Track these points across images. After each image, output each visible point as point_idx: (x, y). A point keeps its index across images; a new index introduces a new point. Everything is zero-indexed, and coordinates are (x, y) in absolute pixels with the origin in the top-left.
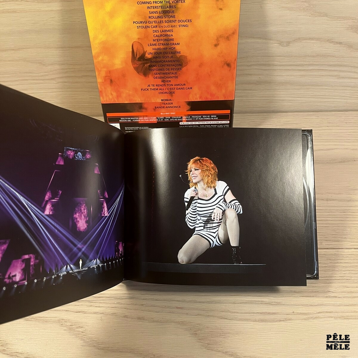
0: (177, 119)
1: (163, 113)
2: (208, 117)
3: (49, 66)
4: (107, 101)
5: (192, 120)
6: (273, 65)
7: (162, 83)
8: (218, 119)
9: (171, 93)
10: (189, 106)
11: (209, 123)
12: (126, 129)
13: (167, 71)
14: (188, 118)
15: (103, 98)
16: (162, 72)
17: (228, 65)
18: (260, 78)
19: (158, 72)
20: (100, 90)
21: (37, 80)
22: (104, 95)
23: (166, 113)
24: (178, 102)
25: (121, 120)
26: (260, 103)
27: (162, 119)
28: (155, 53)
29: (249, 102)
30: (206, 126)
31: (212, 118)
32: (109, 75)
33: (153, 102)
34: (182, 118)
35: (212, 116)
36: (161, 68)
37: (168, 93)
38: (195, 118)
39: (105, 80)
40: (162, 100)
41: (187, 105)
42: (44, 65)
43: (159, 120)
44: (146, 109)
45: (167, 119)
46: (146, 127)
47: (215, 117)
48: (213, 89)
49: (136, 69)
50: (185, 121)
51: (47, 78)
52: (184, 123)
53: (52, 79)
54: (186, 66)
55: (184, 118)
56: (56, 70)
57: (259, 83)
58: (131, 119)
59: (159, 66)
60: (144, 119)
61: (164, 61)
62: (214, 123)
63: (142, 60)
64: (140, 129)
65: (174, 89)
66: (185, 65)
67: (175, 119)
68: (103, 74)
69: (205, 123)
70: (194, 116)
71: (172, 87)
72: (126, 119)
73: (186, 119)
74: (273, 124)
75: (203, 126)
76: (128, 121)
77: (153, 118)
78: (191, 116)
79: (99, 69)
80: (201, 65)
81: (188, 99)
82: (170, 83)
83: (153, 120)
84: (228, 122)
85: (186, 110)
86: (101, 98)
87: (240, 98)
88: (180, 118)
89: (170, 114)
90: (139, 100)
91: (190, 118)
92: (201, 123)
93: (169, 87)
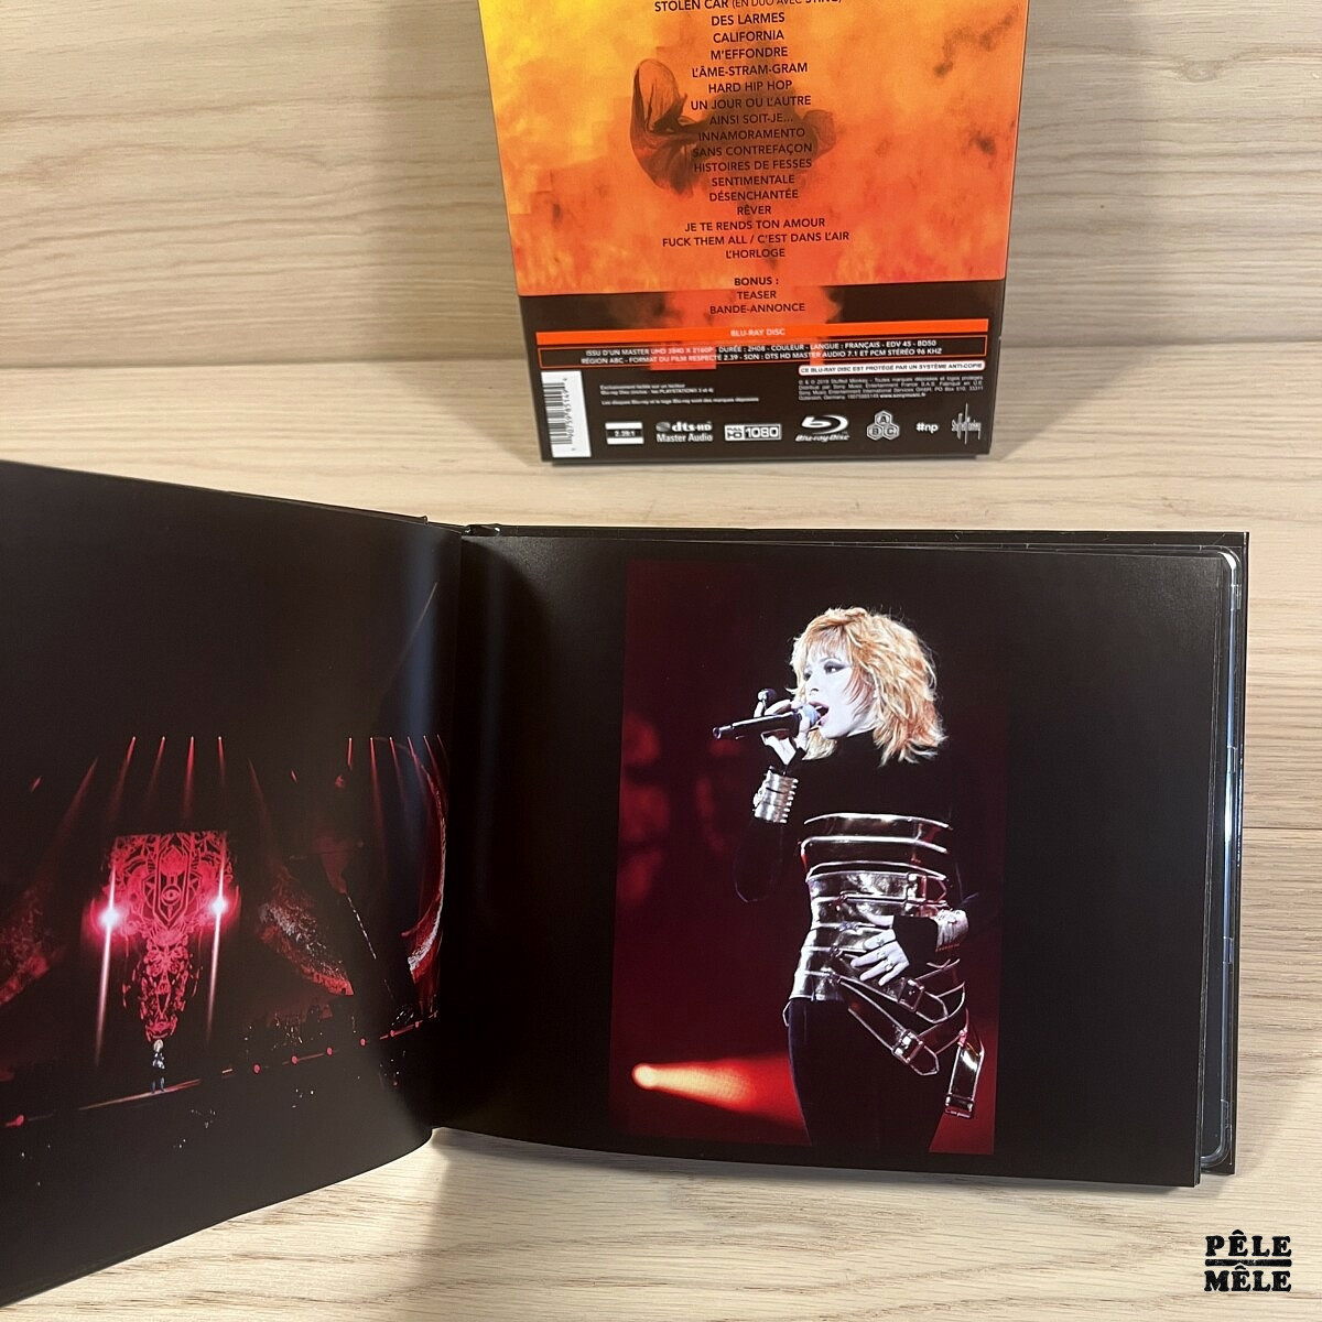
0: (791, 352)
1: (738, 329)
2: (905, 344)
3: (339, 168)
4: (538, 284)
5: (847, 356)
6: (1157, 155)
7: (741, 217)
8: (943, 352)
9: (771, 255)
10: (835, 304)
11: (908, 370)
12: (603, 393)
13: (759, 173)
14: (830, 350)
15: (526, 277)
16: (740, 174)
17: (986, 145)
18: (1102, 207)
19: (725, 174)
20: (518, 243)
21: (296, 220)
22: (530, 264)
23: (751, 332)
24: (796, 288)
25: (586, 357)
27: (733, 353)
28: (717, 104)
30: (898, 380)
31: (919, 351)
32: (549, 189)
33: (704, 288)
34: (809, 350)
35: (920, 343)
36: (737, 159)
37: (760, 254)
38: (859, 350)
39: (535, 208)
40: (737, 282)
41: (828, 301)
42: (323, 164)
43: (723, 357)
44: (678, 315)
45: (755, 352)
46: (678, 386)
47: (932, 347)
48: (926, 236)
49: (648, 164)
50: (818, 361)
51: (331, 212)
52: (817, 368)
53: (347, 217)
54: (827, 150)
55: (817, 350)
56: (361, 183)
58: (621, 355)
59: (731, 151)
60: (670, 355)
61: (750, 134)
62: (926, 370)
63: (668, 130)
64: (653, 392)
65: (782, 238)
66: (827, 146)
67: (782, 352)
68: (529, 183)
69: (895, 370)
70: (854, 342)
71: (774, 231)
73: (825, 355)
74: (1148, 385)
75: (884, 380)
76: (612, 361)
77: (703, 350)
78: (841, 340)
79: (517, 166)
80: (884, 146)
81: (834, 277)
82: (766, 216)
83: (701, 358)
84: (980, 365)
85: (826, 319)
86: (519, 274)
88: (800, 351)
89: (765, 333)
90: (655, 280)
91: (839, 350)
92: (879, 368)
93: (766, 232)
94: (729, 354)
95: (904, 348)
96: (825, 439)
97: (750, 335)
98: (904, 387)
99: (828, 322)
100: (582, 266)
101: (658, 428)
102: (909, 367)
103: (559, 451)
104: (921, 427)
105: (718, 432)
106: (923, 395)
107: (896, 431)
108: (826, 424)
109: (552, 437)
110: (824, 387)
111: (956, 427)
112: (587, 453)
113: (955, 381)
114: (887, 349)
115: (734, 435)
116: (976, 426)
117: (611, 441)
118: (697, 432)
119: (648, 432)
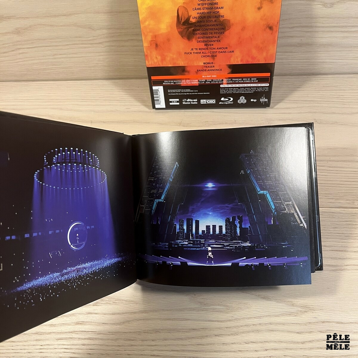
0: (218, 81)
1: (204, 75)
2: (248, 79)
3: (97, 30)
4: (152, 64)
5: (233, 82)
6: (316, 27)
7: (205, 47)
8: (258, 81)
9: (213, 57)
10: (230, 69)
11: (249, 86)
12: (169, 92)
13: (210, 35)
14: (228, 81)
15: (149, 62)
16: (205, 36)
17: (271, 28)
18: (301, 40)
19: (201, 36)
20: (146, 53)
21: (86, 44)
22: (149, 58)
23: (208, 76)
24: (220, 65)
25: (164, 82)
26: (301, 66)
27: (203, 82)
28: (199, 17)
29: (289, 64)
30: (246, 88)
31: (252, 81)
32: (155, 40)
33: (195, 65)
34: (223, 81)
35: (252, 79)
36: (204, 32)
37: (210, 56)
38: (236, 81)
39: (151, 44)
40: (204, 63)
41: (228, 68)
42: (93, 29)
43: (200, 83)
44: (189, 72)
45: (209, 81)
46: (188, 90)
47: (255, 80)
48: (254, 52)
49: (181, 33)
50: (225, 84)
51: (95, 42)
52: (225, 85)
53: (100, 43)
54: (228, 30)
55: (225, 81)
56: (104, 34)
57: (300, 45)
58: (174, 82)
59: (203, 30)
60: (186, 82)
61: (208, 25)
62: (254, 86)
63: (186, 24)
64: (182, 91)
65: (216, 52)
66: (228, 29)
67: (216, 81)
68: (149, 38)
69: (245, 86)
70: (235, 79)
71: (214, 50)
72: (169, 81)
73: (227, 82)
74: (312, 87)
75: (243, 88)
76: (171, 83)
77: (195, 81)
78: (231, 78)
79: (146, 33)
80: (243, 29)
81: (230, 62)
82: (212, 47)
83: (194, 83)
84: (268, 85)
85: (227, 73)
86: (147, 62)
87: (281, 61)
88: (220, 81)
89: (211, 76)
90: (183, 63)
91: (231, 81)
92: (241, 85)
93: (212, 51)
94: (202, 82)
95: (248, 80)
96: (227, 103)
97: (208, 77)
98: (248, 90)
99: (228, 74)
100: (163, 59)
101: (183, 101)
102: (249, 85)
103: (157, 106)
104: (252, 100)
105: (199, 101)
106: (253, 92)
107: (245, 101)
108: (227, 99)
109: (155, 103)
110: (227, 90)
111: (261, 100)
112: (164, 107)
113: (261, 89)
114: (243, 81)
115: (203, 102)
116: (266, 100)
117: (171, 104)
118: (193, 102)
119: (181, 102)
